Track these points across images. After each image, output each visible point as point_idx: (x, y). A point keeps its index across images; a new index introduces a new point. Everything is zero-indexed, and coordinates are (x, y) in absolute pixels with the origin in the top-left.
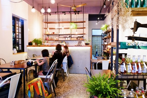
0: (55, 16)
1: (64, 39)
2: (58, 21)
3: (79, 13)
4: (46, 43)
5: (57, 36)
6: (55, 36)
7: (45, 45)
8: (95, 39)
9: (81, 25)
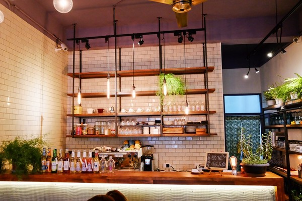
0: (106, 55)
1: (136, 132)
2: (118, 69)
3: (193, 36)
4: (61, 163)
5: (111, 122)
6: (106, 122)
7: (54, 169)
8: (236, 126)
9: (197, 81)
